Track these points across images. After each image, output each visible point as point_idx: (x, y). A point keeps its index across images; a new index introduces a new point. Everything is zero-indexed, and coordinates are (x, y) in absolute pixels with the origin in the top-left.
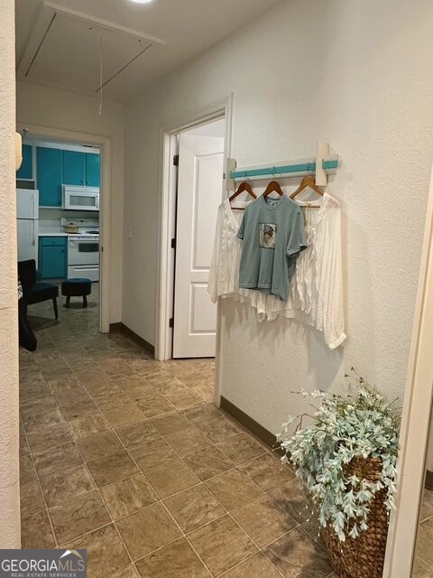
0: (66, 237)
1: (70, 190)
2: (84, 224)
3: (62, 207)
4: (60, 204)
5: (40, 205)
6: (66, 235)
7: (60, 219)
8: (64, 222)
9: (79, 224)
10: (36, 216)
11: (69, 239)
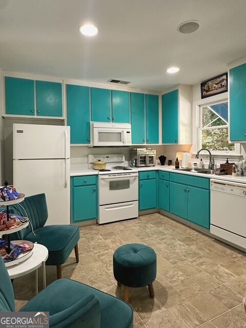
0: (97, 175)
1: (99, 127)
2: (110, 160)
3: (91, 145)
4: (89, 141)
5: (71, 143)
6: (96, 172)
7: (87, 156)
8: (91, 159)
9: (105, 160)
10: (68, 155)
11: (100, 177)
